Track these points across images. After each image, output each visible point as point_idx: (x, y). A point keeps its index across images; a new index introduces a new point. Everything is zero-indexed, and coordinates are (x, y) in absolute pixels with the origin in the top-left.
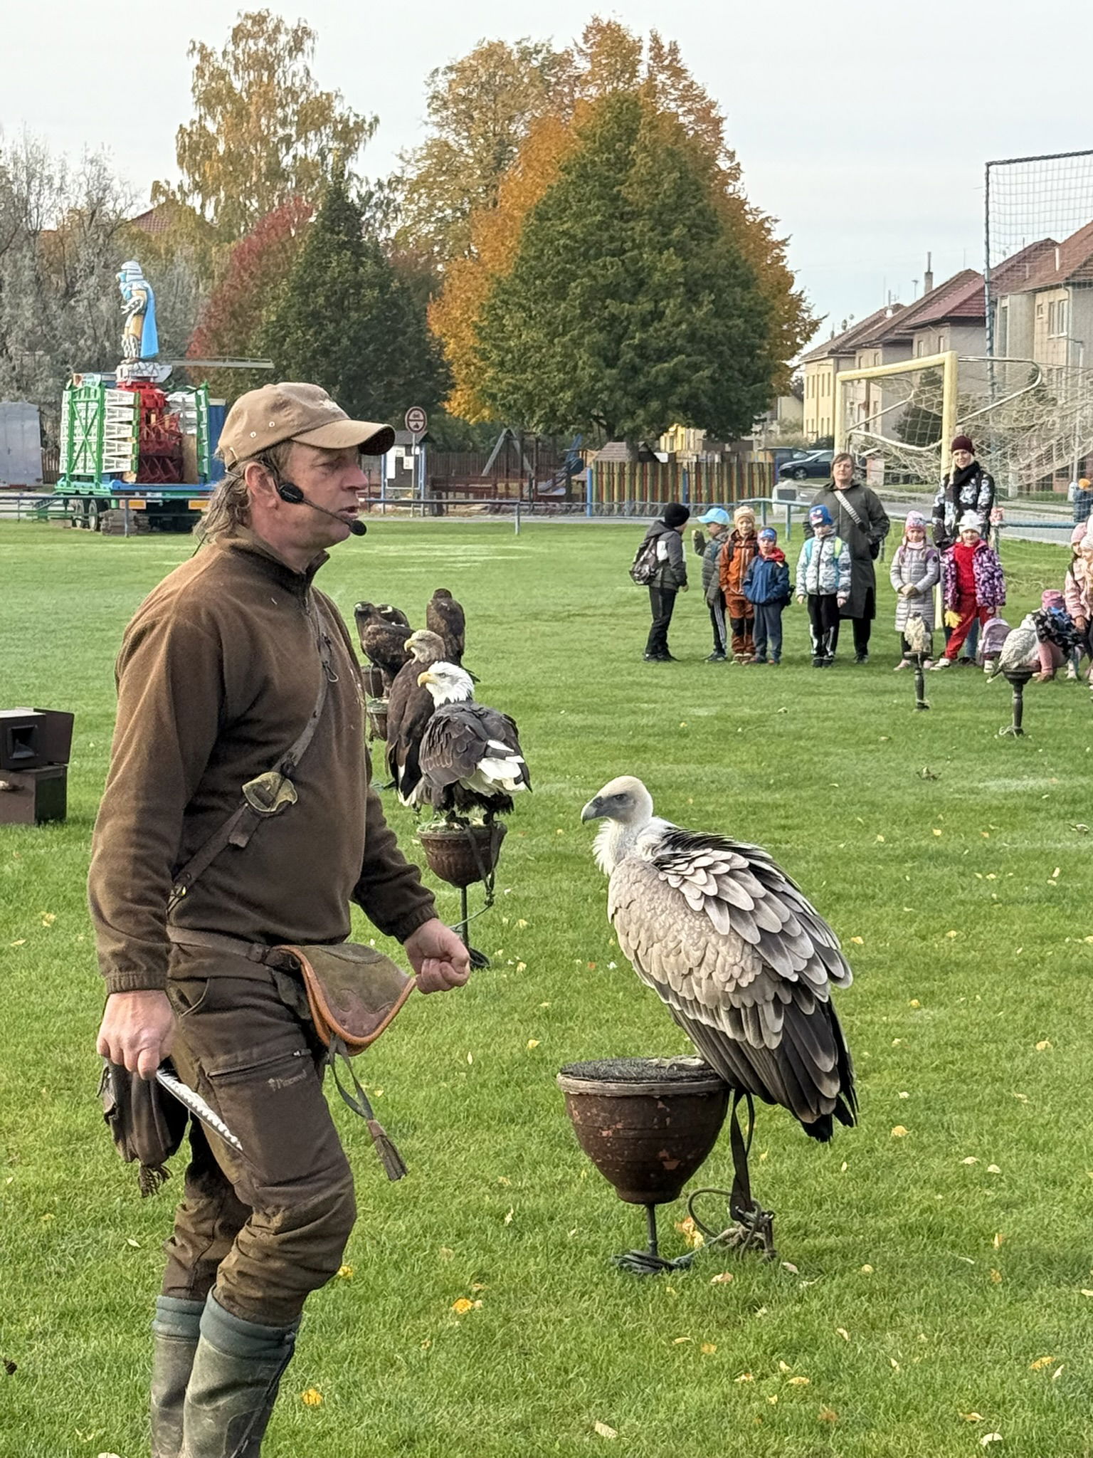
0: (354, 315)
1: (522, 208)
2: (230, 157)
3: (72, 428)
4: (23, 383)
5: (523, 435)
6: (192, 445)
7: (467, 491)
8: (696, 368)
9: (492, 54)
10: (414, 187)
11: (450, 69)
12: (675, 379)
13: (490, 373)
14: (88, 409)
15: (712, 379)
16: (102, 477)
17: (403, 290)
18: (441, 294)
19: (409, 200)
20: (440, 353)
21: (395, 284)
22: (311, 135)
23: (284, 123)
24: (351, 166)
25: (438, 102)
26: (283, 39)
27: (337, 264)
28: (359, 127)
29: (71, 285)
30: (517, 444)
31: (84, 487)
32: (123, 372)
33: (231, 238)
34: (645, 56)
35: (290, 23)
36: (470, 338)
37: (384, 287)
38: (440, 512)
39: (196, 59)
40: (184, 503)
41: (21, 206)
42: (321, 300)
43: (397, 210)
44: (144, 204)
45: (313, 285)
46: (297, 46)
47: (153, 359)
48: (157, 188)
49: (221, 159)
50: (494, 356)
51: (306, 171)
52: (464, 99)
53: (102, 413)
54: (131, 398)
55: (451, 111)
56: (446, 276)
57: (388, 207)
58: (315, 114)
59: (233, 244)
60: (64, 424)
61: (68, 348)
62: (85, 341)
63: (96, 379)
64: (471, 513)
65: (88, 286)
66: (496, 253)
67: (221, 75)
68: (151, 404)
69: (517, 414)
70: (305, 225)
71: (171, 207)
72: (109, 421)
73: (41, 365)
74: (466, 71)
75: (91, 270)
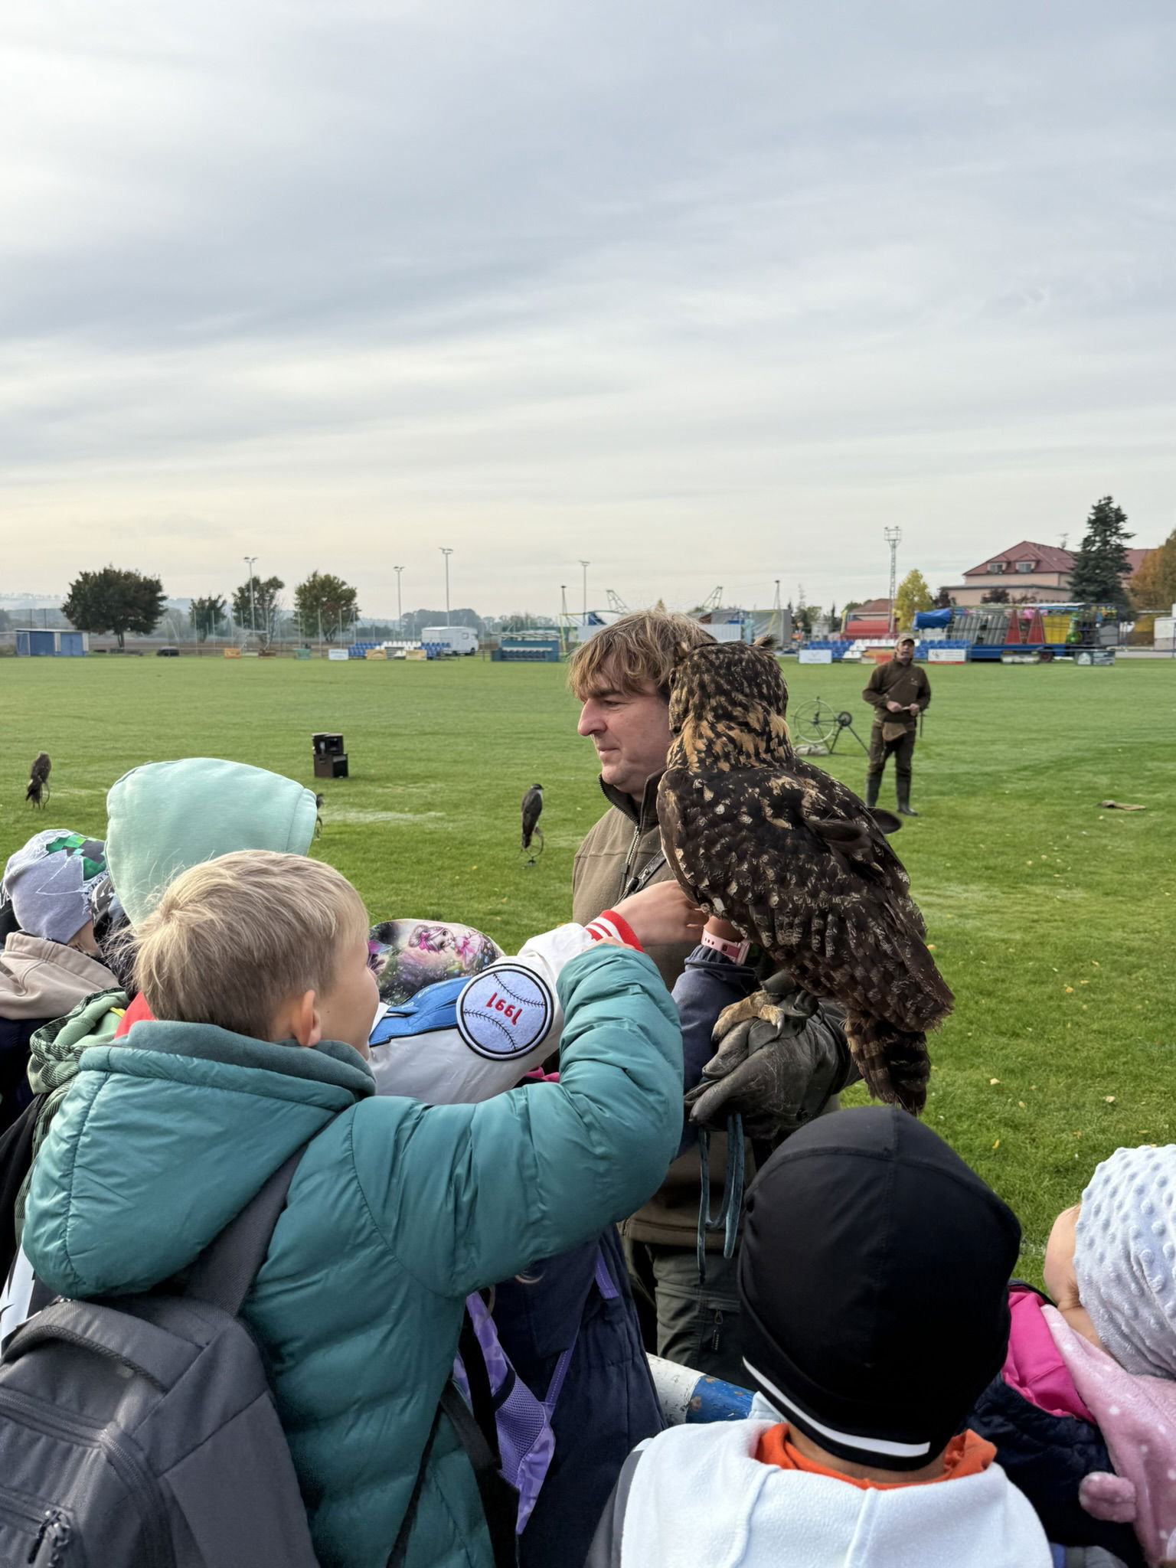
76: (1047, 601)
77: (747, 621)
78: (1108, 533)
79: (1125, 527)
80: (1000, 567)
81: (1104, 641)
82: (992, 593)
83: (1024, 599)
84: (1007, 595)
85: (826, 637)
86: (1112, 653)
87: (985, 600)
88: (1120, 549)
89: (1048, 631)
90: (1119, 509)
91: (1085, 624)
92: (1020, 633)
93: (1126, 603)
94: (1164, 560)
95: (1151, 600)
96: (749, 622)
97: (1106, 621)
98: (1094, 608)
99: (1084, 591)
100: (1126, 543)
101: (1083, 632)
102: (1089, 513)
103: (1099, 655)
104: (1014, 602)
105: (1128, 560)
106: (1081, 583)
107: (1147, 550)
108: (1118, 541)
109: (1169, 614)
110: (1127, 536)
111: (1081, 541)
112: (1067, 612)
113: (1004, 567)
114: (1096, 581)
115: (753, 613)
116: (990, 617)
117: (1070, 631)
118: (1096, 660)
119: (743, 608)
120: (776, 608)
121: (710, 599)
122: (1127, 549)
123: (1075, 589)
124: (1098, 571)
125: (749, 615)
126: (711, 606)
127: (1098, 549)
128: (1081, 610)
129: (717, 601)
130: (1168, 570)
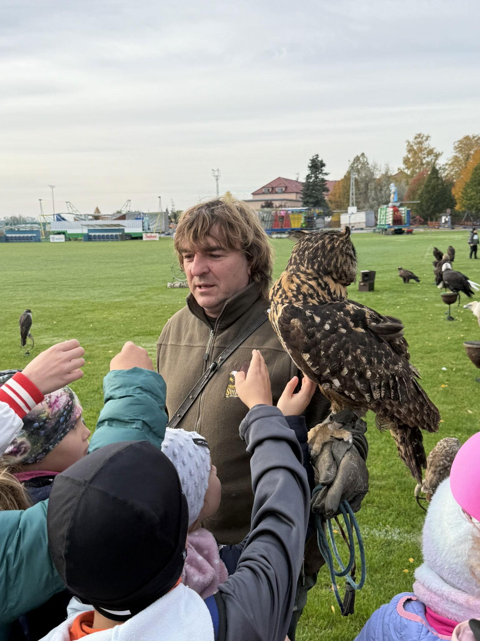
0: (437, 191)
1: (472, 168)
2: (413, 162)
3: (380, 216)
4: (372, 207)
5: (471, 213)
6: (403, 218)
7: (459, 224)
9: (467, 138)
10: (450, 165)
11: (458, 141)
13: (464, 201)
14: (384, 212)
16: (386, 225)
17: (447, 186)
18: (454, 186)
19: (449, 168)
20: (454, 197)
21: (445, 184)
22: (429, 156)
23: (424, 154)
24: (437, 162)
25: (456, 148)
26: (424, 138)
27: (433, 181)
28: (439, 154)
29: (381, 188)
30: (470, 215)
31: (382, 227)
32: (390, 204)
33: (413, 177)
35: (426, 135)
36: (460, 194)
37: (443, 185)
38: (453, 228)
39: (407, 144)
40: (401, 229)
41: (372, 174)
42: (430, 189)
43: (446, 170)
44: (396, 172)
45: (428, 186)
46: (427, 139)
47: (396, 202)
48: (399, 169)
49: (411, 162)
50: (465, 198)
51: (428, 163)
52: (460, 147)
53: (386, 213)
54: (392, 209)
55: (458, 149)
56: (456, 182)
57: (444, 169)
58: (430, 152)
59: (413, 179)
60: (379, 215)
61: (380, 200)
62: (383, 199)
63: (385, 206)
64: (459, 229)
65: (384, 189)
66: (467, 177)
67: (412, 146)
68: (396, 210)
69: (470, 209)
70: (427, 174)
71: (401, 172)
72: (387, 214)
73: (375, 204)
74: (461, 142)
75: (385, 185)
76: (291, 207)
77: (145, 218)
78: (318, 173)
79: (325, 170)
80: (269, 190)
81: (318, 226)
82: (266, 203)
83: (281, 206)
84: (272, 204)
87: (263, 207)
88: (323, 180)
89: (292, 222)
90: (322, 161)
91: (309, 218)
92: (280, 223)
93: (327, 207)
94: (343, 186)
95: (338, 205)
96: (147, 219)
97: (319, 216)
98: (313, 210)
99: (308, 202)
100: (326, 178)
101: (308, 222)
102: (308, 163)
104: (276, 208)
105: (327, 186)
106: (306, 197)
107: (336, 181)
108: (322, 177)
109: (347, 212)
110: (326, 174)
111: (305, 177)
112: (301, 212)
113: (270, 190)
114: (313, 197)
115: (148, 214)
116: (265, 215)
117: (302, 221)
119: (142, 211)
120: (160, 211)
121: (125, 207)
122: (326, 181)
123: (304, 200)
124: (314, 192)
125: (147, 215)
126: (125, 210)
127: (313, 181)
128: (307, 211)
129: (128, 207)
130: (345, 190)
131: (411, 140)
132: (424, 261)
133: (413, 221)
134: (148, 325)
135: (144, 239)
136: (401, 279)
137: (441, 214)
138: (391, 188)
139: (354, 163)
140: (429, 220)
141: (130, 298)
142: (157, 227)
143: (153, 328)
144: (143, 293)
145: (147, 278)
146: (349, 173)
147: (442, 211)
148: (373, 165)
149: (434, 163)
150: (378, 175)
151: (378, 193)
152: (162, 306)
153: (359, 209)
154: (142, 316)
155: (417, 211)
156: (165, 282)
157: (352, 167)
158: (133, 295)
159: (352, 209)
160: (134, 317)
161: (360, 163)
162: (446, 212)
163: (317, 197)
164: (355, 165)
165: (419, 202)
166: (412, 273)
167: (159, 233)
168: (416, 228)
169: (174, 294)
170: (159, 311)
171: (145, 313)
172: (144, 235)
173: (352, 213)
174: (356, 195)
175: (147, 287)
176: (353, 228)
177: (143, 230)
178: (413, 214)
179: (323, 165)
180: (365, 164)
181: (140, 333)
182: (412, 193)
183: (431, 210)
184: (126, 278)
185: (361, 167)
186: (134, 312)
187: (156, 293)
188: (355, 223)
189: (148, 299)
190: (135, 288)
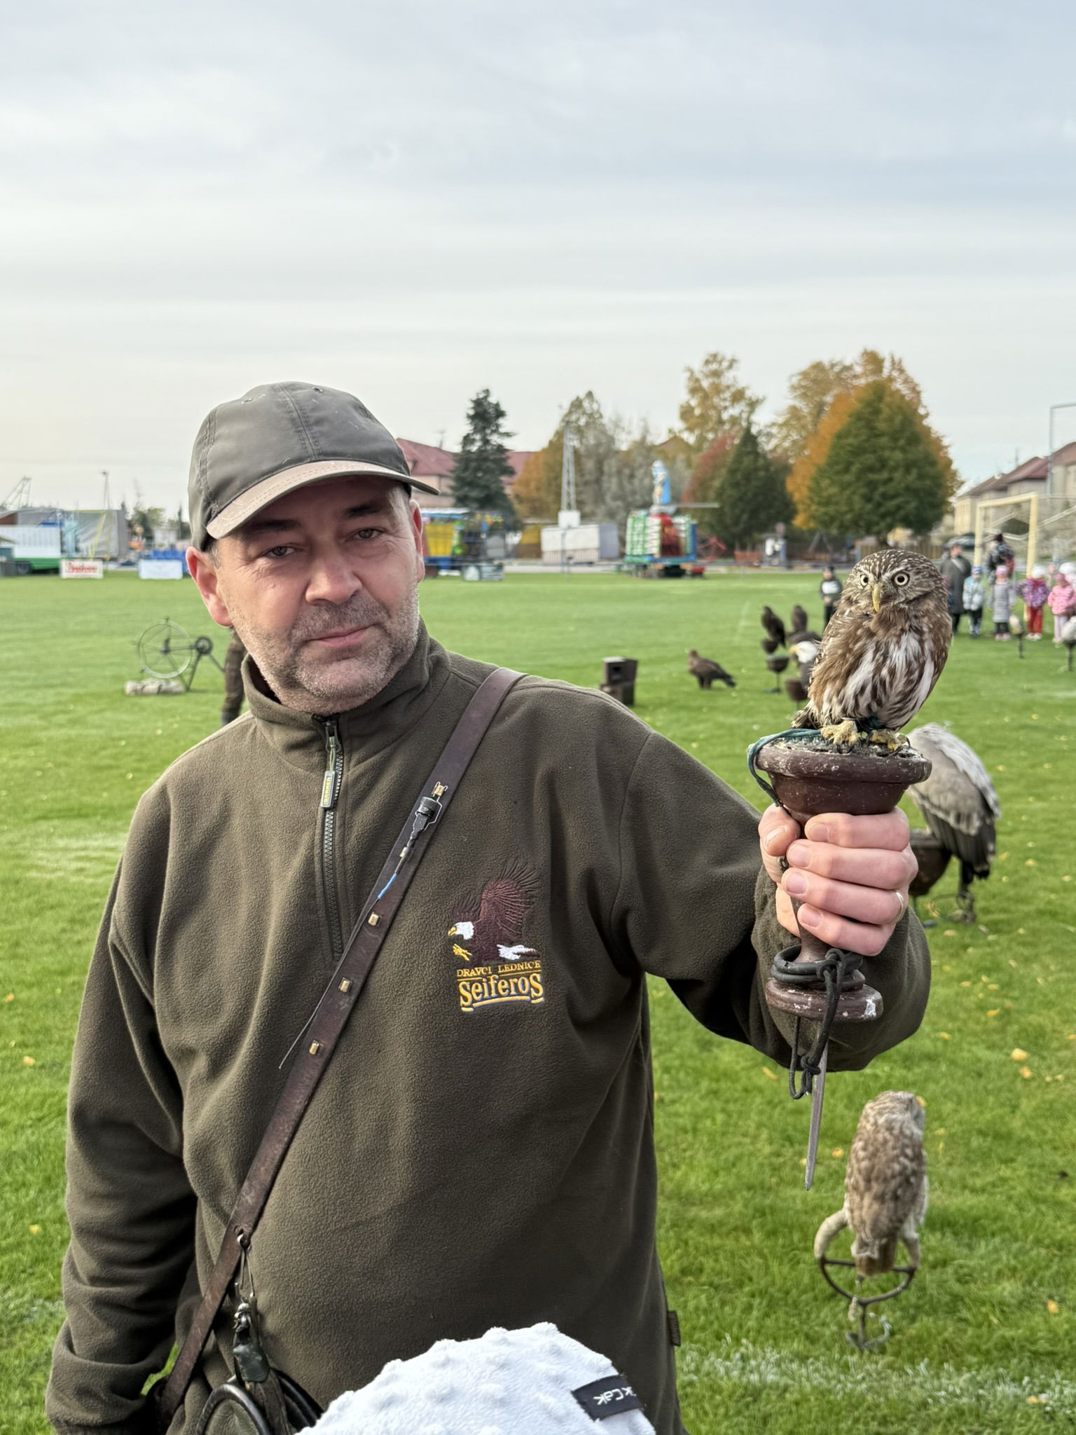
0: (754, 483)
1: (829, 433)
2: (702, 416)
4: (611, 515)
5: (828, 534)
6: (683, 542)
7: (803, 559)
8: (908, 502)
9: (818, 367)
10: (781, 426)
11: (799, 374)
12: (899, 508)
13: (814, 507)
14: (639, 526)
15: (916, 508)
16: (644, 555)
17: (776, 472)
18: (792, 473)
19: (779, 432)
20: (792, 499)
21: (772, 469)
22: (736, 405)
23: (725, 400)
24: (754, 418)
25: (794, 388)
26: (725, 364)
27: (747, 461)
28: (757, 401)
29: (632, 472)
30: (825, 539)
31: (636, 560)
32: (655, 509)
33: (700, 451)
34: (887, 365)
35: (729, 357)
36: (805, 492)
37: (767, 470)
38: (791, 568)
39: (687, 375)
40: (678, 566)
41: (611, 440)
42: (739, 477)
43: (773, 436)
44: (664, 438)
45: (736, 471)
46: (730, 366)
47: (667, 504)
48: (670, 431)
49: (697, 417)
50: (816, 499)
51: (734, 421)
52: (802, 387)
53: (645, 527)
54: (657, 521)
55: (798, 392)
56: (794, 464)
57: (769, 435)
58: (738, 396)
59: (701, 454)
60: (629, 532)
61: (630, 499)
62: (638, 497)
63: (642, 513)
64: (804, 568)
65: (640, 473)
66: (817, 454)
67: (697, 380)
68: (666, 523)
69: (826, 525)
70: (732, 444)
71: (675, 439)
72: (648, 531)
73: (618, 507)
74: (805, 375)
75: (641, 466)
76: (428, 507)
77: (67, 523)
78: (488, 431)
79: (505, 424)
81: (491, 553)
85: (172, 546)
86: (500, 567)
88: (501, 449)
90: (497, 405)
91: (470, 534)
93: (511, 511)
94: (546, 464)
95: (536, 508)
96: (70, 524)
97: (493, 530)
98: (478, 516)
99: (466, 496)
100: (507, 443)
101: (468, 543)
102: (467, 407)
103: (487, 568)
105: (510, 463)
106: (462, 487)
107: (529, 453)
108: (499, 441)
109: (555, 523)
110: (508, 435)
111: (460, 439)
112: (450, 520)
114: (478, 486)
115: (75, 513)
117: (455, 542)
118: (485, 575)
119: (60, 507)
120: (106, 508)
121: (14, 494)
122: (507, 450)
123: (457, 494)
124: (480, 474)
125: (72, 516)
126: (16, 502)
127: (480, 447)
128: (466, 519)
129: (24, 496)
130: (552, 475)
131: (697, 366)
132: (737, 640)
133: (703, 548)
134: (74, 791)
135: (65, 573)
136: (694, 680)
137: (764, 536)
138: (654, 473)
139: (570, 413)
140: (737, 545)
141: (26, 720)
142: (100, 545)
143: (87, 799)
144: (60, 708)
145: (72, 670)
146: (560, 435)
147: (766, 527)
148: (613, 419)
149: (748, 419)
150: (624, 443)
151: (625, 483)
152: (113, 739)
153: (585, 518)
154: (58, 765)
155: (712, 526)
156: (120, 679)
157: (567, 422)
158: (33, 712)
159: (569, 517)
160: (36, 769)
161: (584, 413)
162: (774, 531)
163: (486, 487)
164: (574, 417)
165: (716, 505)
166: (717, 665)
167: (104, 560)
168: (711, 563)
169: (142, 709)
170: (104, 753)
171: (63, 759)
172: (64, 566)
173: (569, 527)
174: (577, 485)
175: (71, 691)
176: (571, 562)
177: (62, 551)
178: (703, 533)
179: (500, 414)
180: (594, 418)
181: (51, 811)
182: (701, 488)
183: (742, 526)
184: (18, 668)
185: (587, 424)
186: (36, 756)
187: (95, 708)
188: (575, 550)
189: (74, 722)
190: (39, 694)
